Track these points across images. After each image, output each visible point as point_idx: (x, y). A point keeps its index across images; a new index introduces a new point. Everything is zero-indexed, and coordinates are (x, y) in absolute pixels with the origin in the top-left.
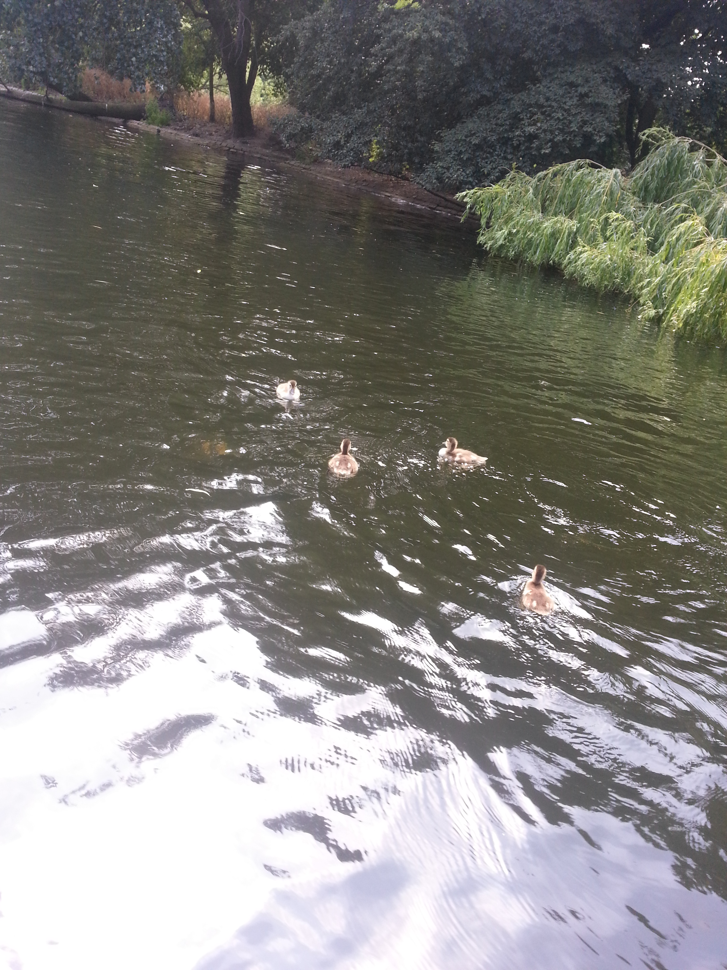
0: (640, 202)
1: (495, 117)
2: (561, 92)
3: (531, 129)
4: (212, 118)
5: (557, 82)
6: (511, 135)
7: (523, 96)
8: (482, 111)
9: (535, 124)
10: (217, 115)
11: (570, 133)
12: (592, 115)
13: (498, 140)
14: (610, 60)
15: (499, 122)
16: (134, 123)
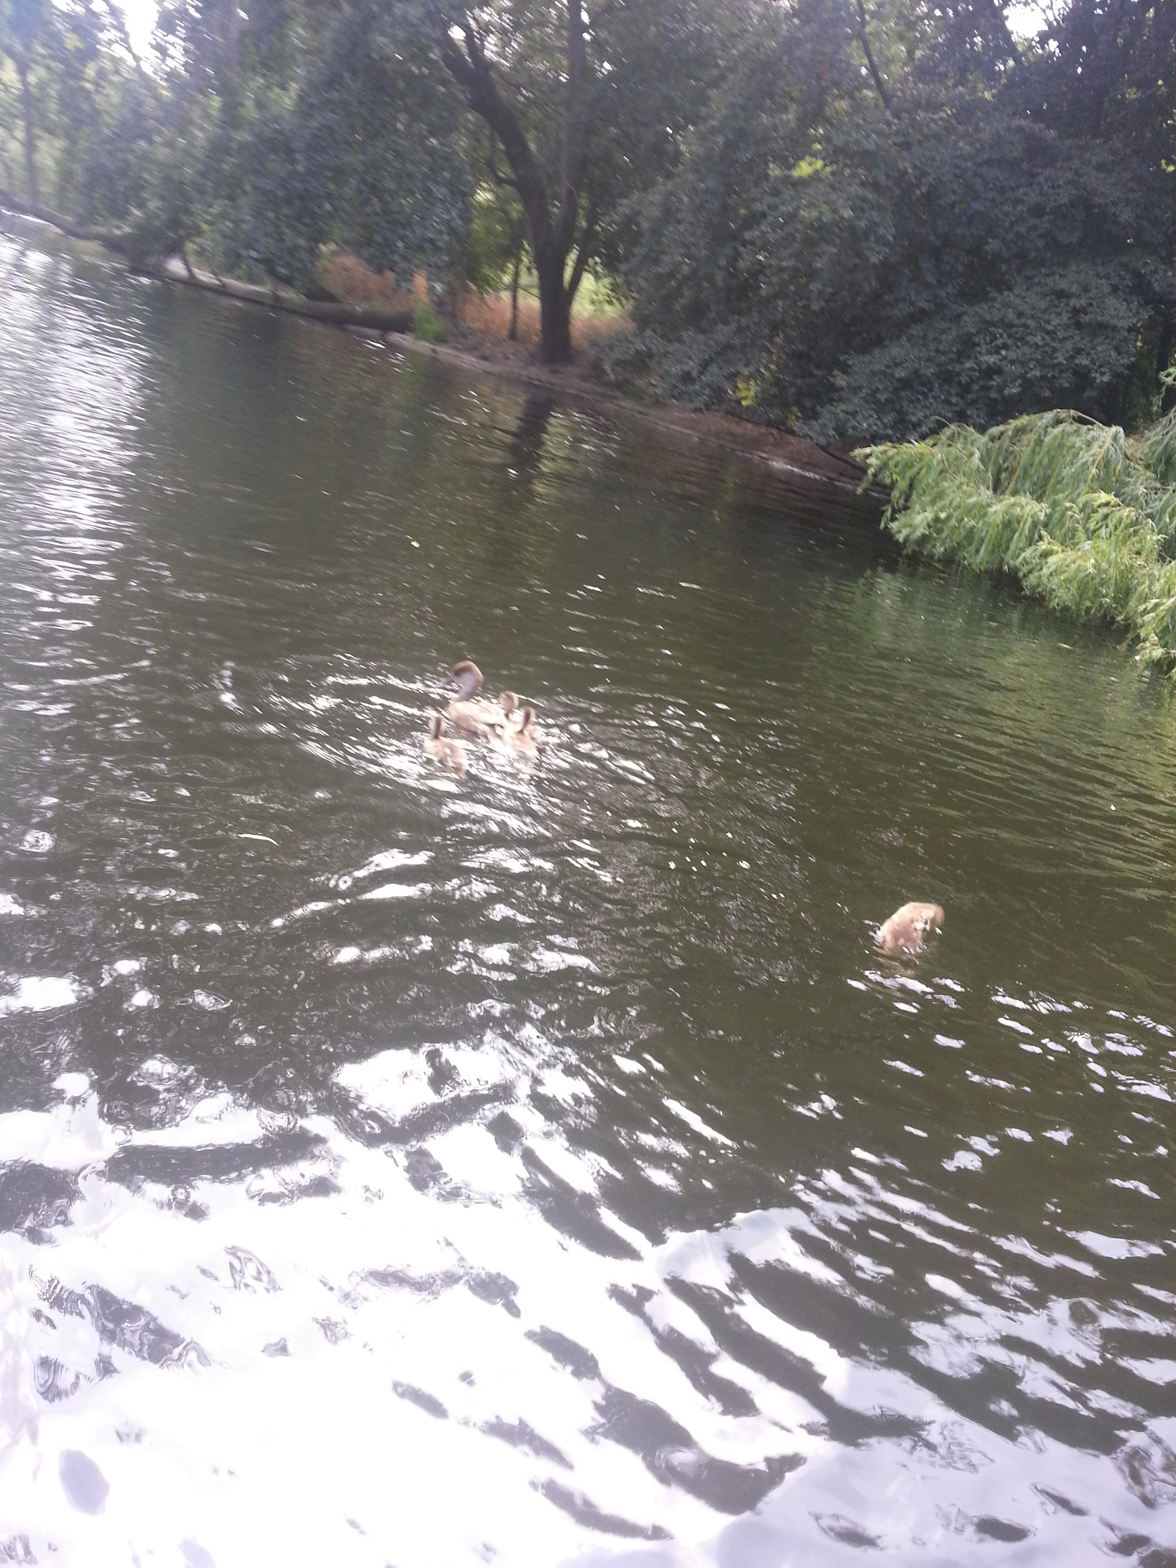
0: (1156, 480)
1: (935, 339)
2: (1043, 305)
3: (992, 359)
4: (513, 335)
5: (1038, 289)
6: (958, 368)
7: (982, 309)
8: (916, 330)
9: (997, 352)
10: (520, 332)
11: (1053, 367)
12: (1092, 341)
13: (937, 375)
14: (1125, 259)
15: (941, 348)
16: (396, 337)
